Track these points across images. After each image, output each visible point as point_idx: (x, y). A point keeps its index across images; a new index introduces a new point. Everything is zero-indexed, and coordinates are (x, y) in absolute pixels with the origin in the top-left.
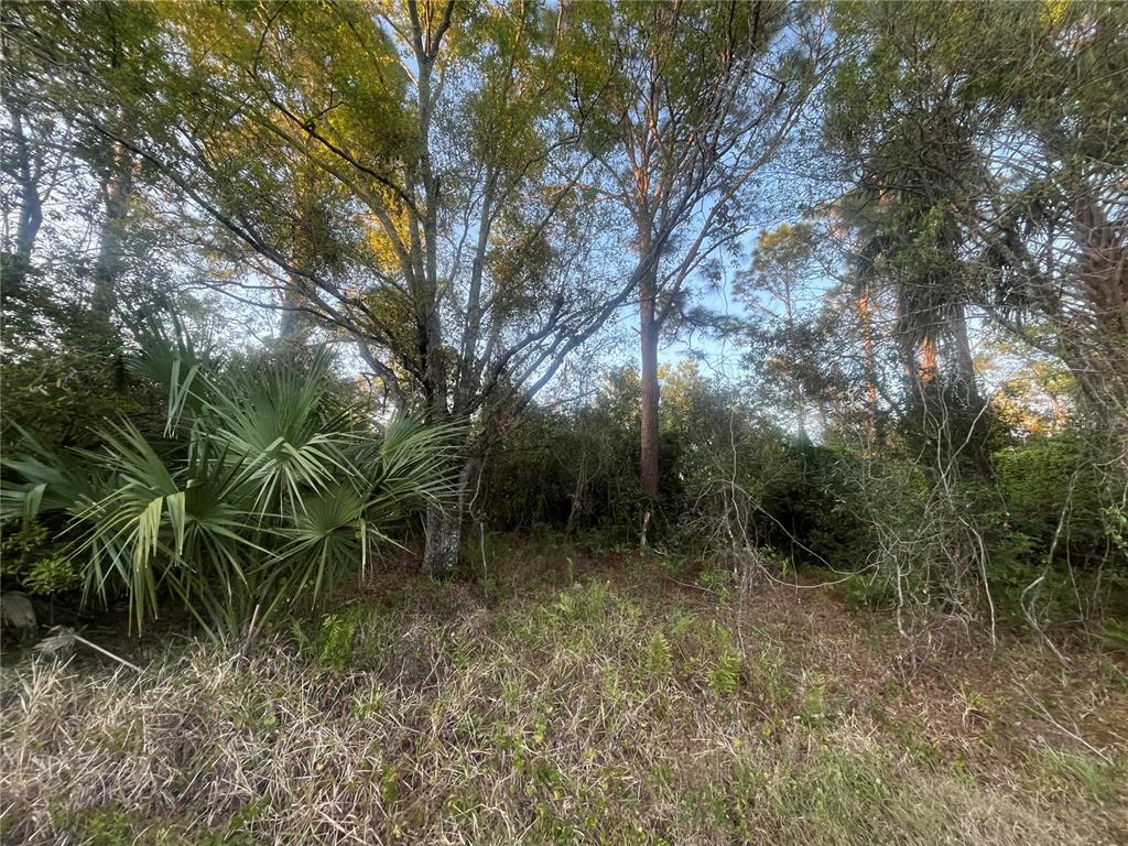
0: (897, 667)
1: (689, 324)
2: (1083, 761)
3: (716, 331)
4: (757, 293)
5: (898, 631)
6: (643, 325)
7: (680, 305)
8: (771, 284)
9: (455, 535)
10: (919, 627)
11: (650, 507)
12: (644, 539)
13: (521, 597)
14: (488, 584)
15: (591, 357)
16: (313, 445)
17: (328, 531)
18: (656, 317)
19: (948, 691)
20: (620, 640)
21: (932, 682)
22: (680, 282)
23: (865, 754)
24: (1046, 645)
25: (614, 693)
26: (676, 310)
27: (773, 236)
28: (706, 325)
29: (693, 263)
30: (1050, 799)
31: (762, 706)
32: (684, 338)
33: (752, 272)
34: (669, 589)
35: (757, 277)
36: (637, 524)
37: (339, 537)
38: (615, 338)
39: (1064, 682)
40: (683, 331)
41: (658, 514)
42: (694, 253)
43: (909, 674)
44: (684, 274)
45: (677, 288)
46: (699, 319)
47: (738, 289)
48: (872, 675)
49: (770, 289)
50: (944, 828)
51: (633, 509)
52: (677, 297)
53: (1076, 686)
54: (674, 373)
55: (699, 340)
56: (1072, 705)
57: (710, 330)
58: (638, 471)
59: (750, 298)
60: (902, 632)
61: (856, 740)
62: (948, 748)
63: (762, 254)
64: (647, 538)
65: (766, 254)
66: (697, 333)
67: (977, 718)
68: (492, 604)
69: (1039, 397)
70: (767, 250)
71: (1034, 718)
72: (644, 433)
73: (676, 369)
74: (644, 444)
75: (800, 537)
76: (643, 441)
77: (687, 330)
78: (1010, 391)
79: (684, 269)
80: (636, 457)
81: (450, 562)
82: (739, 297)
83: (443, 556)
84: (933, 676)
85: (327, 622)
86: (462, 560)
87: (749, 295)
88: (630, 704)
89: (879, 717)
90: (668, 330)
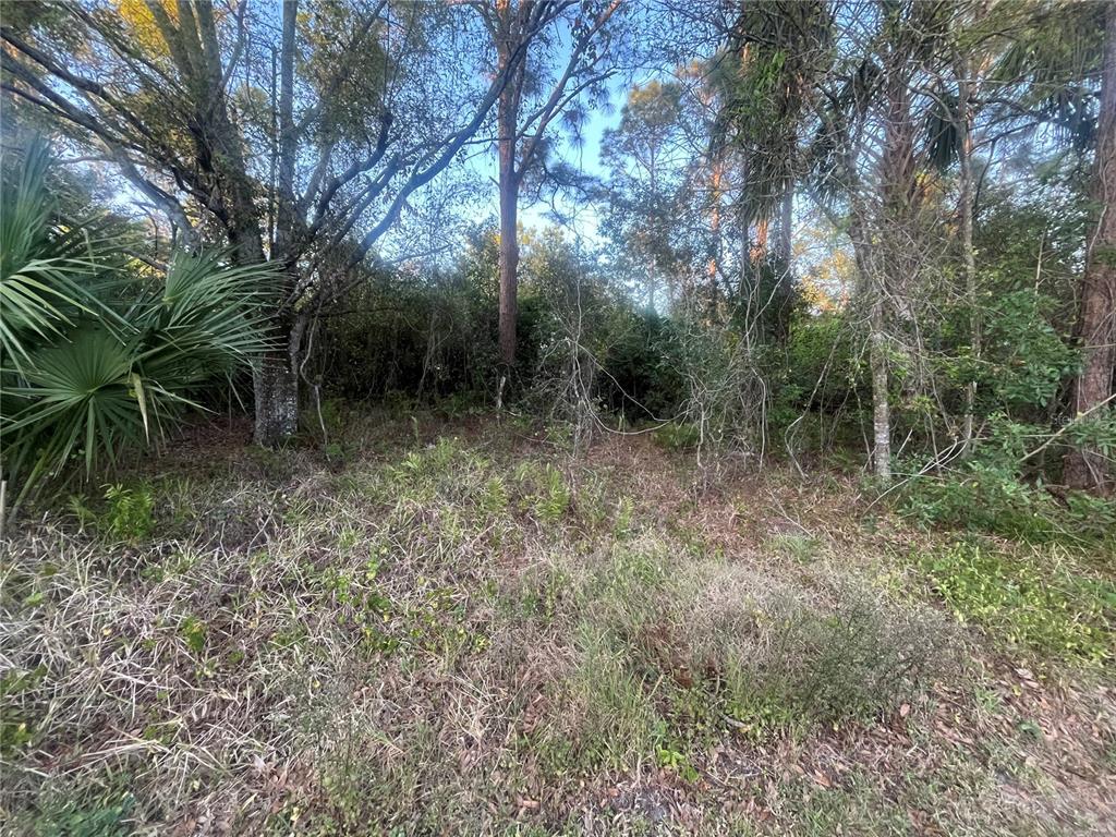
0: (692, 491)
1: (552, 181)
2: (796, 538)
3: (579, 193)
4: (623, 158)
5: (696, 464)
6: (501, 175)
7: (543, 157)
8: (638, 150)
9: (291, 401)
10: (712, 458)
11: (507, 373)
12: (500, 403)
13: (368, 459)
14: (331, 450)
15: (441, 206)
16: (25, 274)
17: (92, 391)
18: (516, 168)
19: (723, 504)
20: (465, 488)
21: (715, 499)
22: (542, 128)
23: (654, 552)
24: (795, 466)
25: (452, 532)
26: (539, 163)
27: (644, 93)
28: (570, 185)
29: (557, 107)
30: (771, 565)
31: (583, 527)
32: (548, 197)
33: (620, 132)
34: (520, 445)
35: (625, 139)
36: (493, 388)
37: (109, 398)
38: (467, 185)
39: (800, 491)
40: (546, 189)
41: (514, 380)
42: (559, 94)
43: (700, 495)
44: (547, 119)
45: (539, 136)
46: (563, 177)
47: (606, 152)
48: (674, 499)
49: (636, 154)
50: (697, 592)
51: (489, 374)
52: (540, 146)
53: (807, 492)
54: (539, 240)
55: (562, 202)
56: (801, 505)
57: (573, 190)
58: (495, 338)
59: (617, 162)
60: (699, 464)
61: (650, 543)
62: (714, 542)
63: (631, 112)
64: (503, 401)
65: (635, 113)
66: (560, 194)
67: (739, 519)
68: (337, 467)
69: (834, 282)
70: (637, 107)
71: (775, 516)
72: (502, 298)
73: (542, 236)
74: (502, 309)
75: (638, 398)
76: (502, 306)
77: (549, 188)
78: (814, 273)
79: (548, 112)
80: (494, 324)
81: (289, 430)
82: (606, 160)
83: (279, 424)
84: (715, 494)
85: (110, 493)
86: (301, 428)
87: (615, 159)
88: (468, 539)
89: (671, 526)
90: (531, 187)
